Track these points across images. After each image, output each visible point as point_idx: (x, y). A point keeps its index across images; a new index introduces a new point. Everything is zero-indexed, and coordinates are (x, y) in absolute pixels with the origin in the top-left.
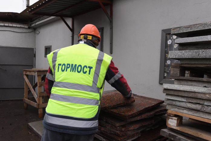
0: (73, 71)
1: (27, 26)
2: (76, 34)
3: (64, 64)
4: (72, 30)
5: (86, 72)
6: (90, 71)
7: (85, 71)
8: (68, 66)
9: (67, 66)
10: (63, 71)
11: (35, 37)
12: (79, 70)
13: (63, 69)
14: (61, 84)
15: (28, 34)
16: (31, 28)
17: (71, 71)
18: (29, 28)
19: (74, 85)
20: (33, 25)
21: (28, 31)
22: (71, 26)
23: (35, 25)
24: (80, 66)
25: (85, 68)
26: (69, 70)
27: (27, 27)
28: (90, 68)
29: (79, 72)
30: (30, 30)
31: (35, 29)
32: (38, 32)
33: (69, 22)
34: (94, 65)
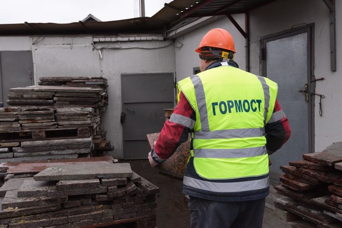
0: (240, 111)
1: (162, 36)
2: (255, 42)
3: (222, 103)
4: (246, 35)
5: (256, 108)
6: (259, 107)
7: (254, 108)
8: (231, 104)
9: (229, 105)
10: (224, 113)
11: (175, 53)
12: (247, 108)
13: (223, 110)
14: (226, 133)
15: (164, 49)
16: (168, 39)
17: (237, 111)
18: (165, 40)
19: (246, 131)
20: (173, 33)
21: (163, 46)
22: (244, 28)
23: (176, 34)
24: (246, 101)
25: (254, 103)
26: (233, 109)
27: (161, 38)
28: (259, 102)
29: (247, 111)
30: (167, 43)
31: (174, 40)
32: (179, 45)
33: (241, 20)
34: (262, 97)
